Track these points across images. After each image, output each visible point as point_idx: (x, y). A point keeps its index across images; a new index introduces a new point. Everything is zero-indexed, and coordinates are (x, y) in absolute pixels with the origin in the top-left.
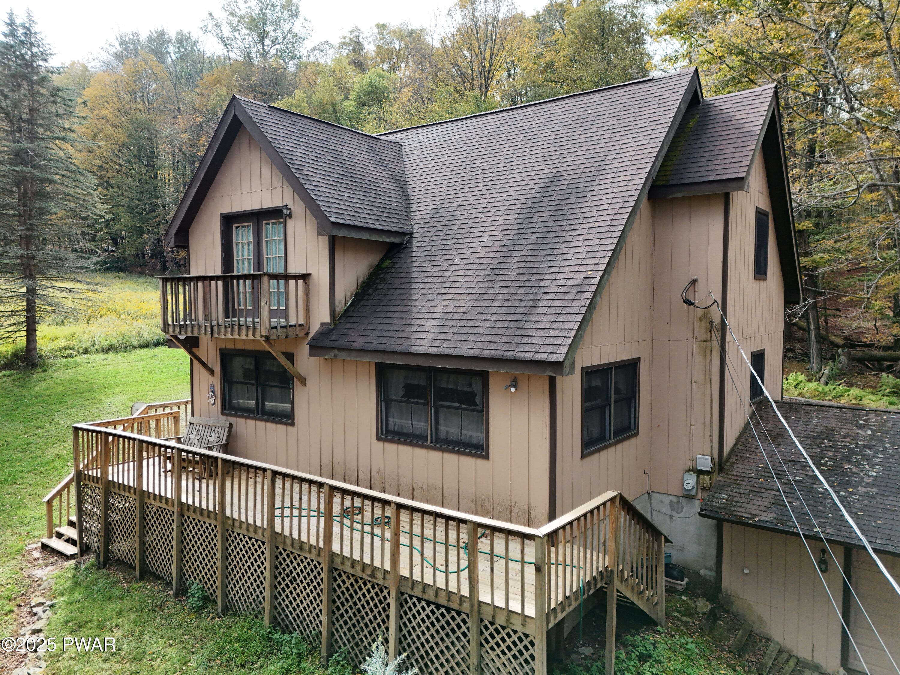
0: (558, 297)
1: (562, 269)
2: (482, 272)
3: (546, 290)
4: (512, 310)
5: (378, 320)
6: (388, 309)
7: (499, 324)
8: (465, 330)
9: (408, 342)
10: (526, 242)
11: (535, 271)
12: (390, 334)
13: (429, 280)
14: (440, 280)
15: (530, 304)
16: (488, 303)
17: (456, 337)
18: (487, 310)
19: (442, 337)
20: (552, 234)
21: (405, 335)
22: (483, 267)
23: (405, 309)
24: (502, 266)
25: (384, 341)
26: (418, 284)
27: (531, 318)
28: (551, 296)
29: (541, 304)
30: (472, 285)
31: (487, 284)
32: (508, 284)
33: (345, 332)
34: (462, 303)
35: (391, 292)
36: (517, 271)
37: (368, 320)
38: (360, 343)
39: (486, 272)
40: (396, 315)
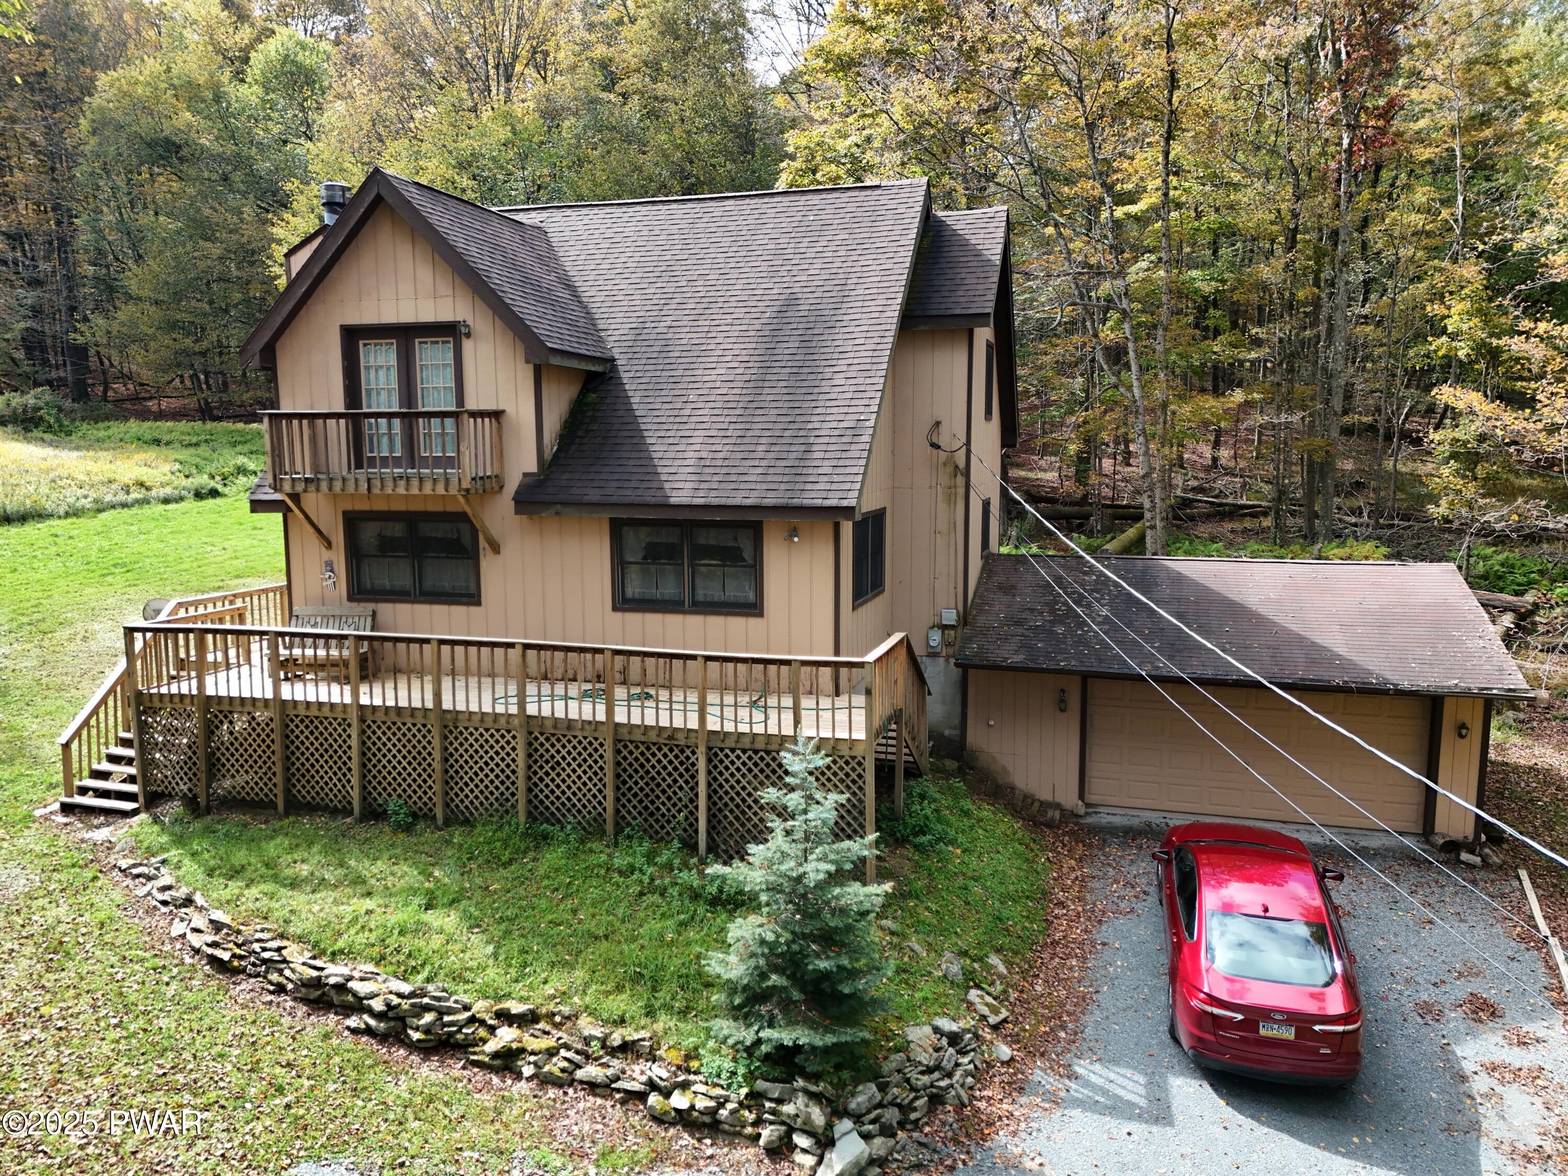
0: (833, 440)
1: (829, 411)
2: (731, 412)
3: (817, 433)
4: (784, 455)
5: (608, 469)
6: (617, 455)
7: (771, 471)
8: (733, 478)
9: (659, 493)
10: (776, 377)
11: (797, 411)
12: (633, 484)
13: (663, 420)
14: (678, 420)
15: (803, 448)
16: (752, 448)
17: (723, 486)
18: (752, 455)
19: (703, 486)
20: (806, 370)
21: (655, 485)
22: (730, 405)
23: (642, 455)
24: (755, 405)
25: (628, 492)
26: (648, 425)
27: (808, 463)
28: (826, 440)
29: (815, 448)
30: (725, 426)
31: (742, 426)
32: (770, 426)
33: (564, 483)
34: (719, 448)
35: (613, 433)
36: (776, 412)
37: (593, 469)
38: (593, 495)
39: (738, 412)
40: (632, 462)
